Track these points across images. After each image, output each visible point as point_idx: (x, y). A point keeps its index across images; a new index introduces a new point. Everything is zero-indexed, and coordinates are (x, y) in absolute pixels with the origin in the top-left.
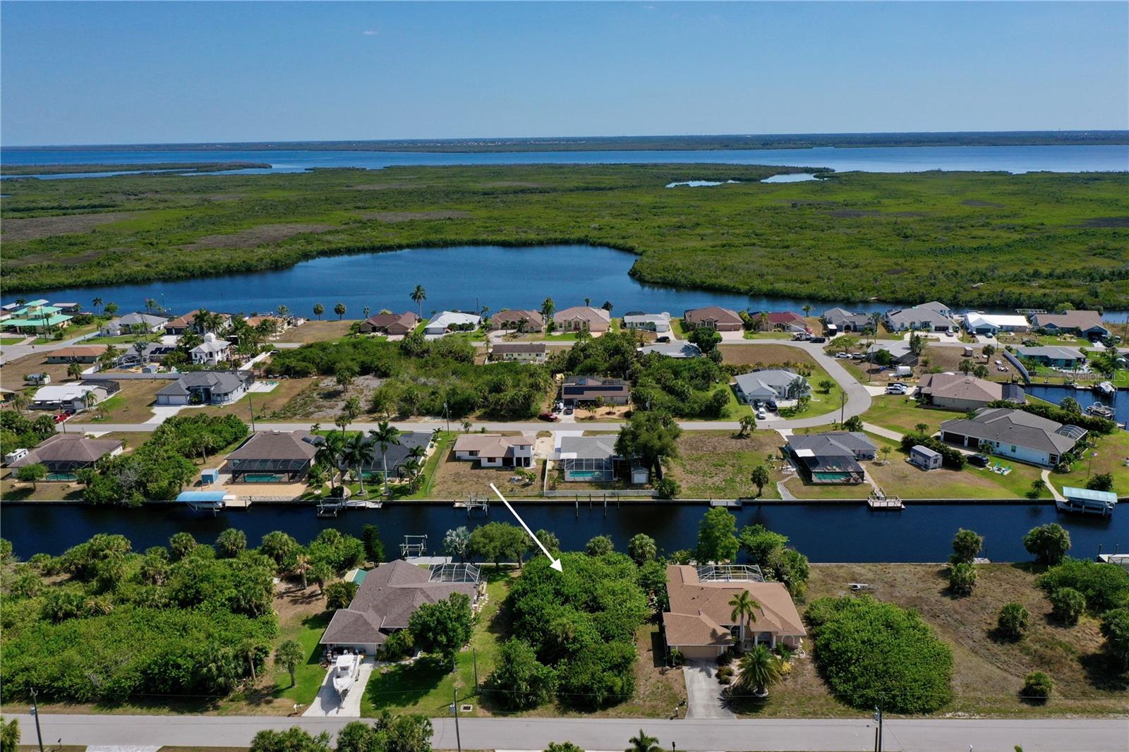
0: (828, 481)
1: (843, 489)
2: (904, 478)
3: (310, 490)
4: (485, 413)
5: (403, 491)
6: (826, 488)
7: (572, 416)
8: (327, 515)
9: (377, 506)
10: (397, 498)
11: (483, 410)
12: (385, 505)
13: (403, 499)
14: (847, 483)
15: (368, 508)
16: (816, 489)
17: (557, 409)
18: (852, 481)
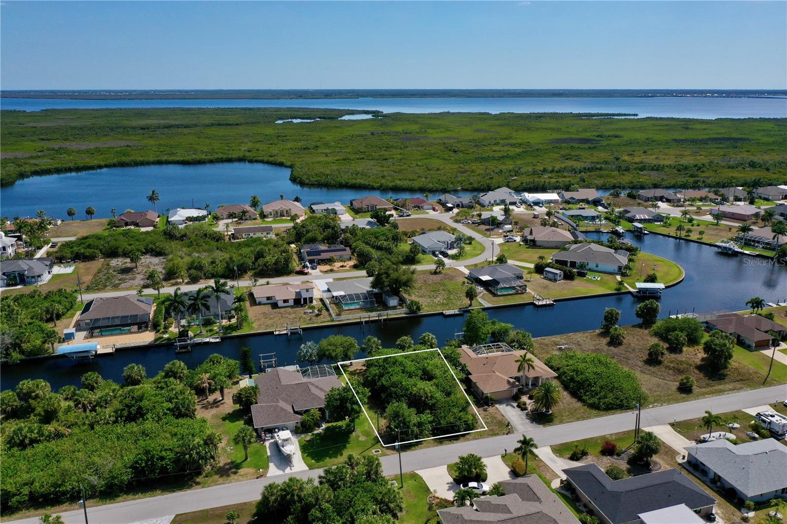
0: (506, 293)
1: (517, 297)
2: (546, 287)
3: (159, 335)
4: (255, 273)
5: (231, 328)
6: (506, 297)
7: (318, 270)
8: (183, 350)
9: (218, 340)
10: (230, 333)
11: (254, 271)
12: (222, 339)
13: (234, 334)
14: (517, 293)
15: (211, 342)
16: (501, 298)
17: (305, 266)
18: (519, 292)
